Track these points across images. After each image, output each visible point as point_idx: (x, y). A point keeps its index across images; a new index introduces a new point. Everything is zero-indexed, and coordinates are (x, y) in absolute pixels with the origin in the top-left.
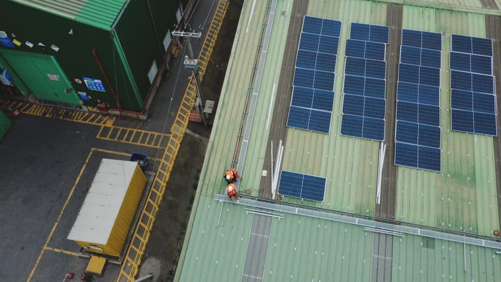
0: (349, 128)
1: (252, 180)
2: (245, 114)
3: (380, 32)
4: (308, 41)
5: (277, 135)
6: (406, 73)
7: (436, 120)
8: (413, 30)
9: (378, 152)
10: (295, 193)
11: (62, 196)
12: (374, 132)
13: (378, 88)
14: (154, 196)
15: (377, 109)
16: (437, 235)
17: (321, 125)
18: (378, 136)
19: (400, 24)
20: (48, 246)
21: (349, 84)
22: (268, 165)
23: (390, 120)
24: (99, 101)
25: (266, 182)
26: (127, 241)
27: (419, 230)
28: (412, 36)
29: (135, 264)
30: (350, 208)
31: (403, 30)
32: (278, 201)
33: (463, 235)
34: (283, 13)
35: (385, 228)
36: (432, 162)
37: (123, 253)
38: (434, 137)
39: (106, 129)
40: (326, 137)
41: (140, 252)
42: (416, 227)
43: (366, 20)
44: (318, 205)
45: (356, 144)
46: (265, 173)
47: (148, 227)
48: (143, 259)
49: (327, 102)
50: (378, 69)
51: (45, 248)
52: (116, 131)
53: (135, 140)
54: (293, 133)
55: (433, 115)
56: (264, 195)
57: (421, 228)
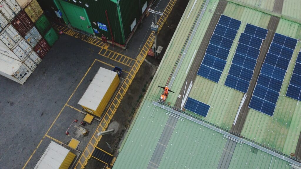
0: (229, 83)
1: (173, 99)
2: (176, 64)
3: (261, 32)
4: (219, 30)
5: (190, 78)
6: (270, 59)
7: (279, 89)
8: (282, 34)
9: (242, 98)
10: (192, 110)
11: (78, 81)
12: (242, 88)
13: (251, 64)
14: (122, 91)
15: (247, 75)
16: (260, 148)
17: (215, 78)
18: (244, 91)
19: (275, 29)
20: (67, 104)
21: (236, 58)
22: (182, 93)
23: (253, 83)
24: (103, 35)
25: (179, 100)
26: (105, 111)
27: (251, 143)
28: (280, 38)
29: (107, 122)
30: (219, 124)
31: (276, 34)
32: (183, 112)
33: (274, 151)
34: (210, 11)
35: (234, 138)
36: (269, 110)
37: (102, 116)
38: (274, 97)
39: (104, 50)
40: (216, 85)
41: (110, 118)
42: (250, 141)
43: (256, 23)
44: (203, 118)
45: (231, 92)
46: (180, 96)
47: (116, 106)
48: (111, 121)
49: (221, 66)
50: (255, 53)
51: (66, 104)
52: (109, 52)
53: (118, 59)
54: (199, 79)
55: (278, 85)
56: (177, 107)
57: (252, 142)
